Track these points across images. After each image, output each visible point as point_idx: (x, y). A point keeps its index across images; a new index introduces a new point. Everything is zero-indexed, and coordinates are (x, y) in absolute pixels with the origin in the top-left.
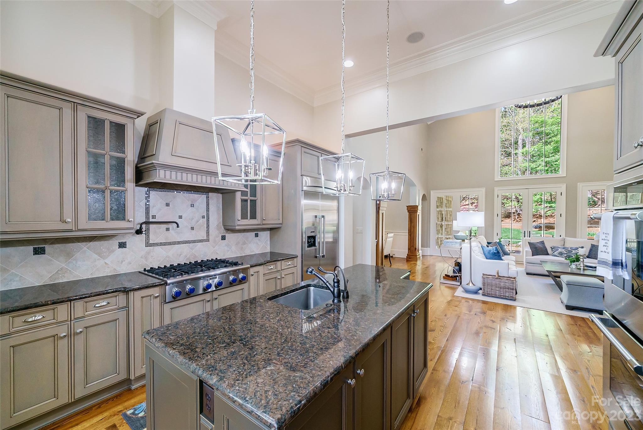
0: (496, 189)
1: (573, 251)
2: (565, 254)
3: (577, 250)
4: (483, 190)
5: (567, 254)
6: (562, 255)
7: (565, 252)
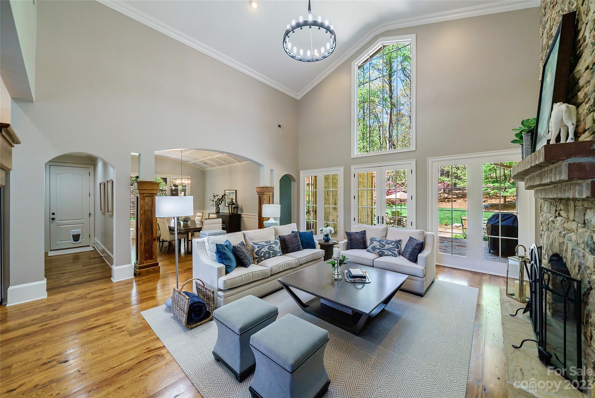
0: (353, 168)
1: (386, 245)
2: (377, 249)
3: (390, 245)
4: (342, 169)
5: (379, 249)
6: (374, 250)
7: (379, 247)
